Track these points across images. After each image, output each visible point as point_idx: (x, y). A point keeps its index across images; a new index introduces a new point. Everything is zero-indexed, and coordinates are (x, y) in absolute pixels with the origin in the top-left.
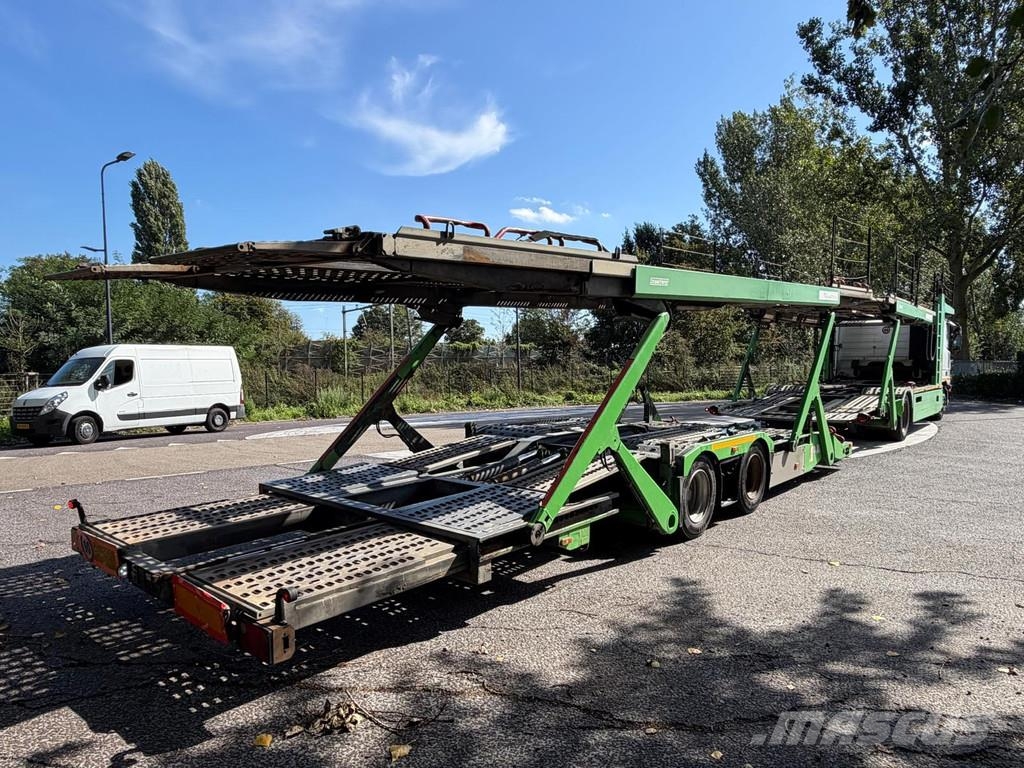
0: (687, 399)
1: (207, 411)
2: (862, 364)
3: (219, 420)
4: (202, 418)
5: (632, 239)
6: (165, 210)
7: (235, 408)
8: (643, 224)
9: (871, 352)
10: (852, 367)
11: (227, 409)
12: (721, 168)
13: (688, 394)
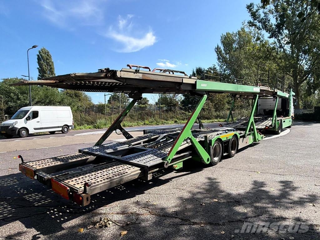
0: (213, 122)
1: (62, 127)
2: (267, 111)
3: (66, 130)
4: (61, 129)
5: (195, 72)
6: (48, 64)
7: (71, 126)
8: (198, 67)
9: (269, 107)
10: (264, 111)
11: (68, 126)
12: (223, 50)
13: (213, 121)
